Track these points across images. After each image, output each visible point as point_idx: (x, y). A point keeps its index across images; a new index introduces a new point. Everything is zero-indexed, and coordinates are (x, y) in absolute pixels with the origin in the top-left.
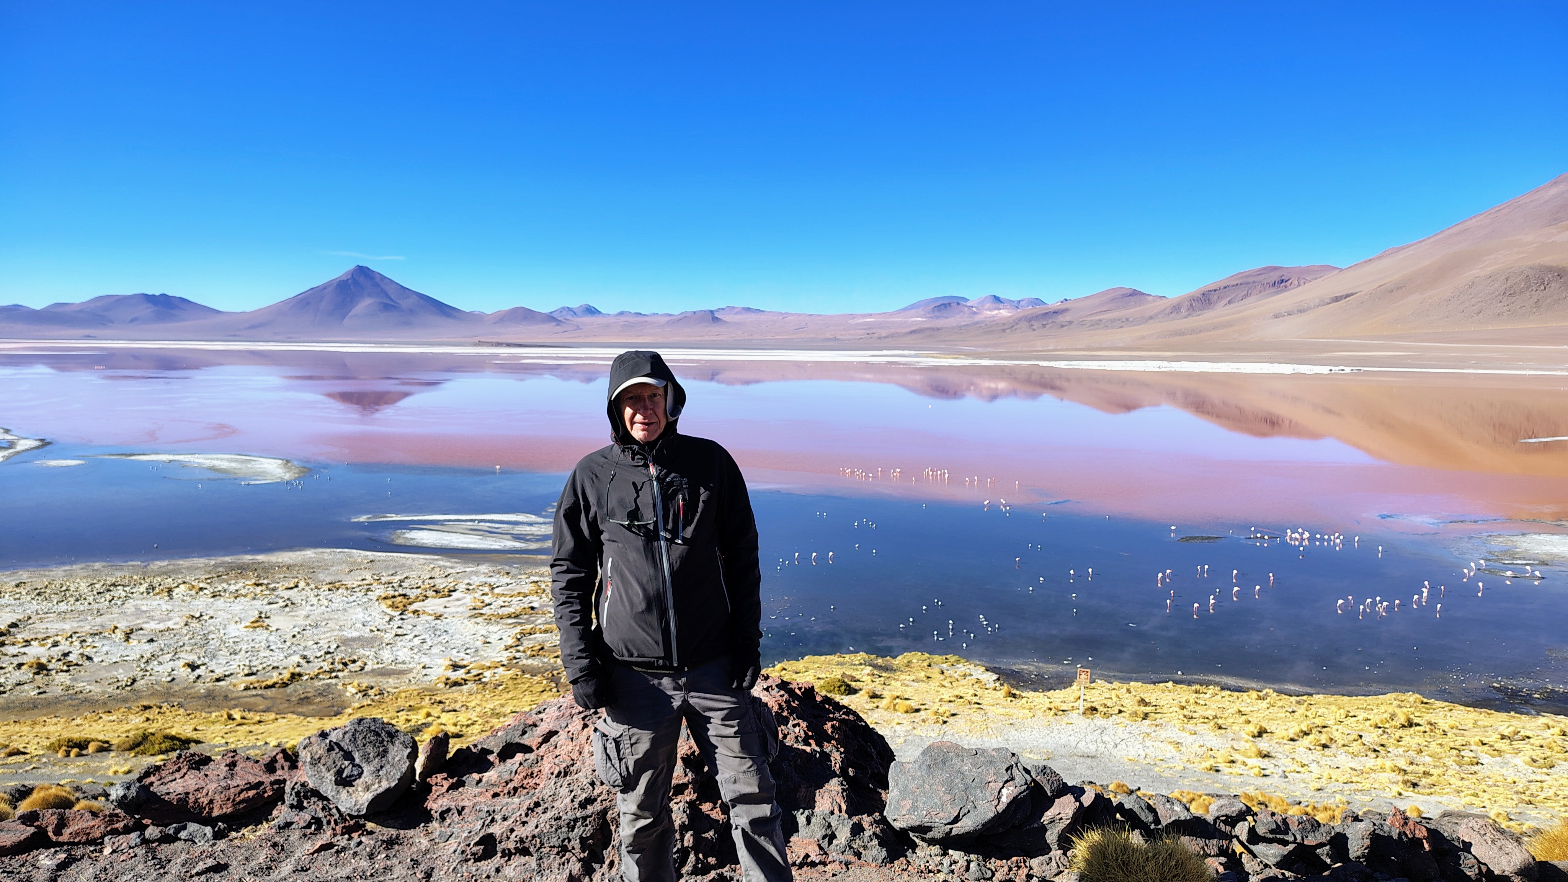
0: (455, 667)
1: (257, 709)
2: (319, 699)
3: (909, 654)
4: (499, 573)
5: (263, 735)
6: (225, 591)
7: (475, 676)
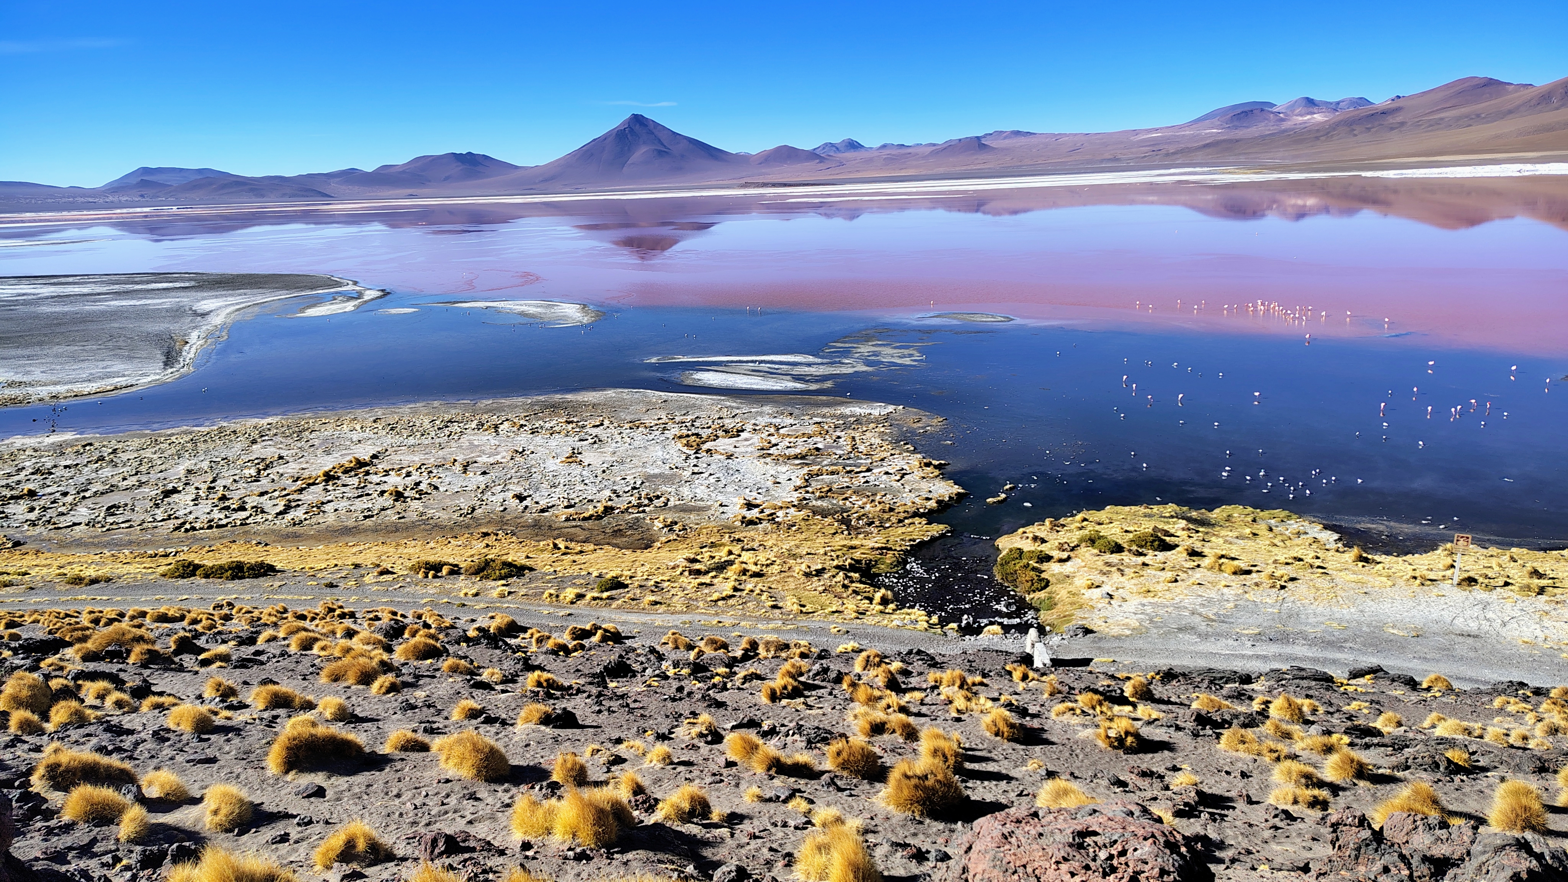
0: (750, 506)
1: (577, 539)
2: (630, 532)
3: (1228, 507)
4: (783, 414)
5: (586, 565)
6: (542, 427)
7: (768, 515)
